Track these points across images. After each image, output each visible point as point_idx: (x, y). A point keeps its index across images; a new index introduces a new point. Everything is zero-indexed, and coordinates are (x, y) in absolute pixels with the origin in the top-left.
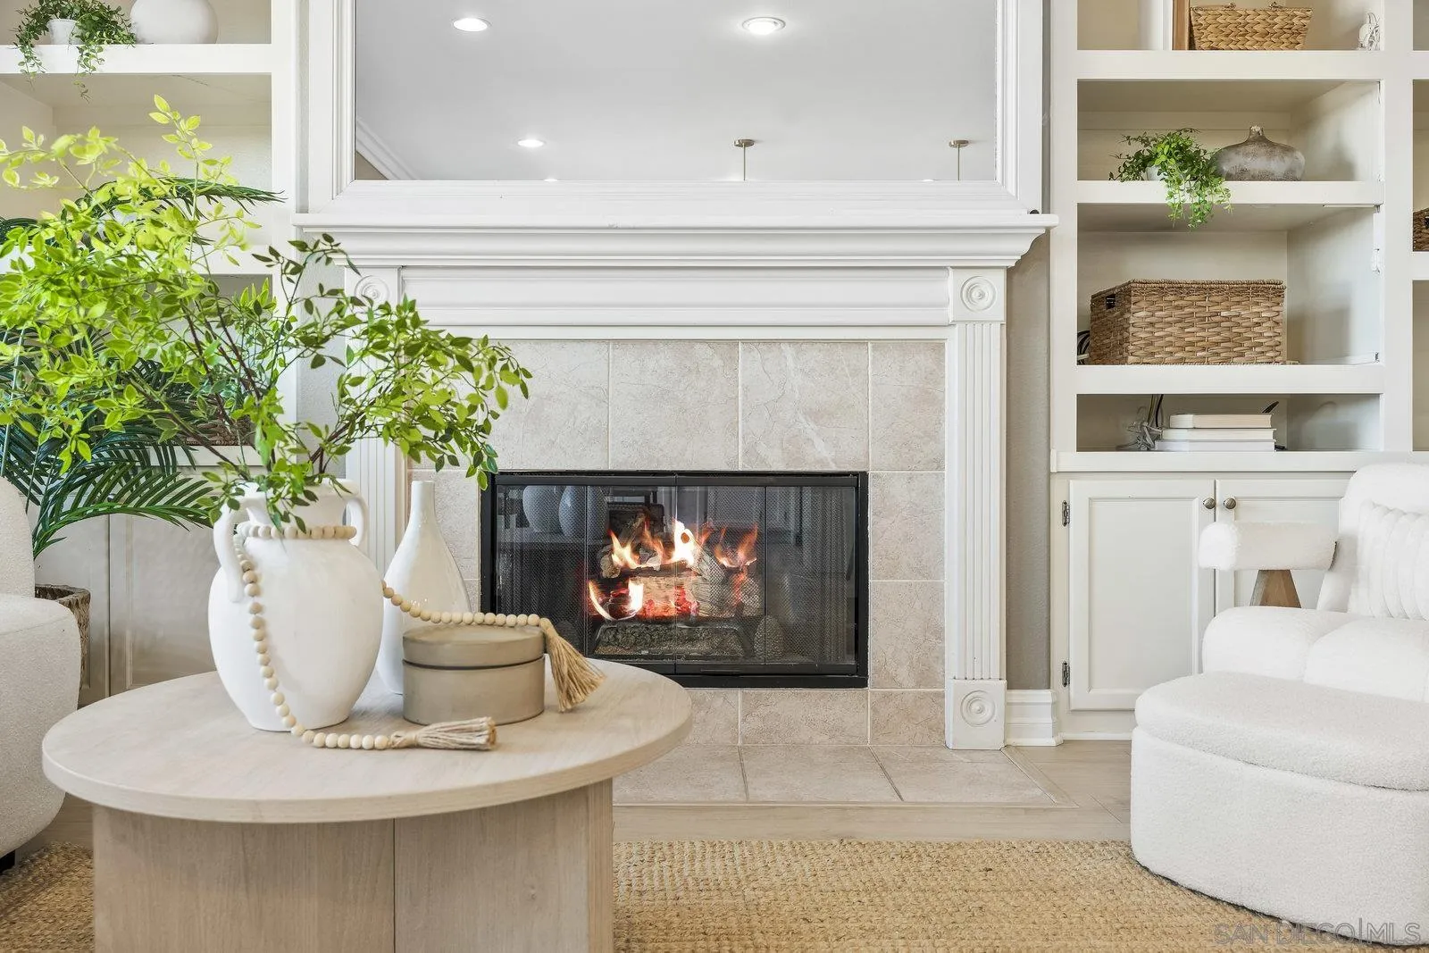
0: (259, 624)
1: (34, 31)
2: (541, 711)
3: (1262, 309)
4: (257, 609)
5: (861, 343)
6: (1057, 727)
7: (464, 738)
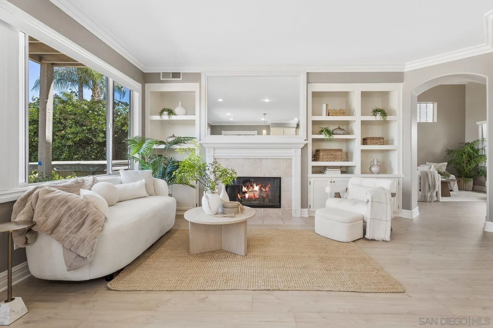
0: (209, 203)
1: (161, 113)
2: (238, 213)
3: (339, 153)
4: (208, 202)
5: (281, 158)
6: (309, 214)
7: (231, 216)
